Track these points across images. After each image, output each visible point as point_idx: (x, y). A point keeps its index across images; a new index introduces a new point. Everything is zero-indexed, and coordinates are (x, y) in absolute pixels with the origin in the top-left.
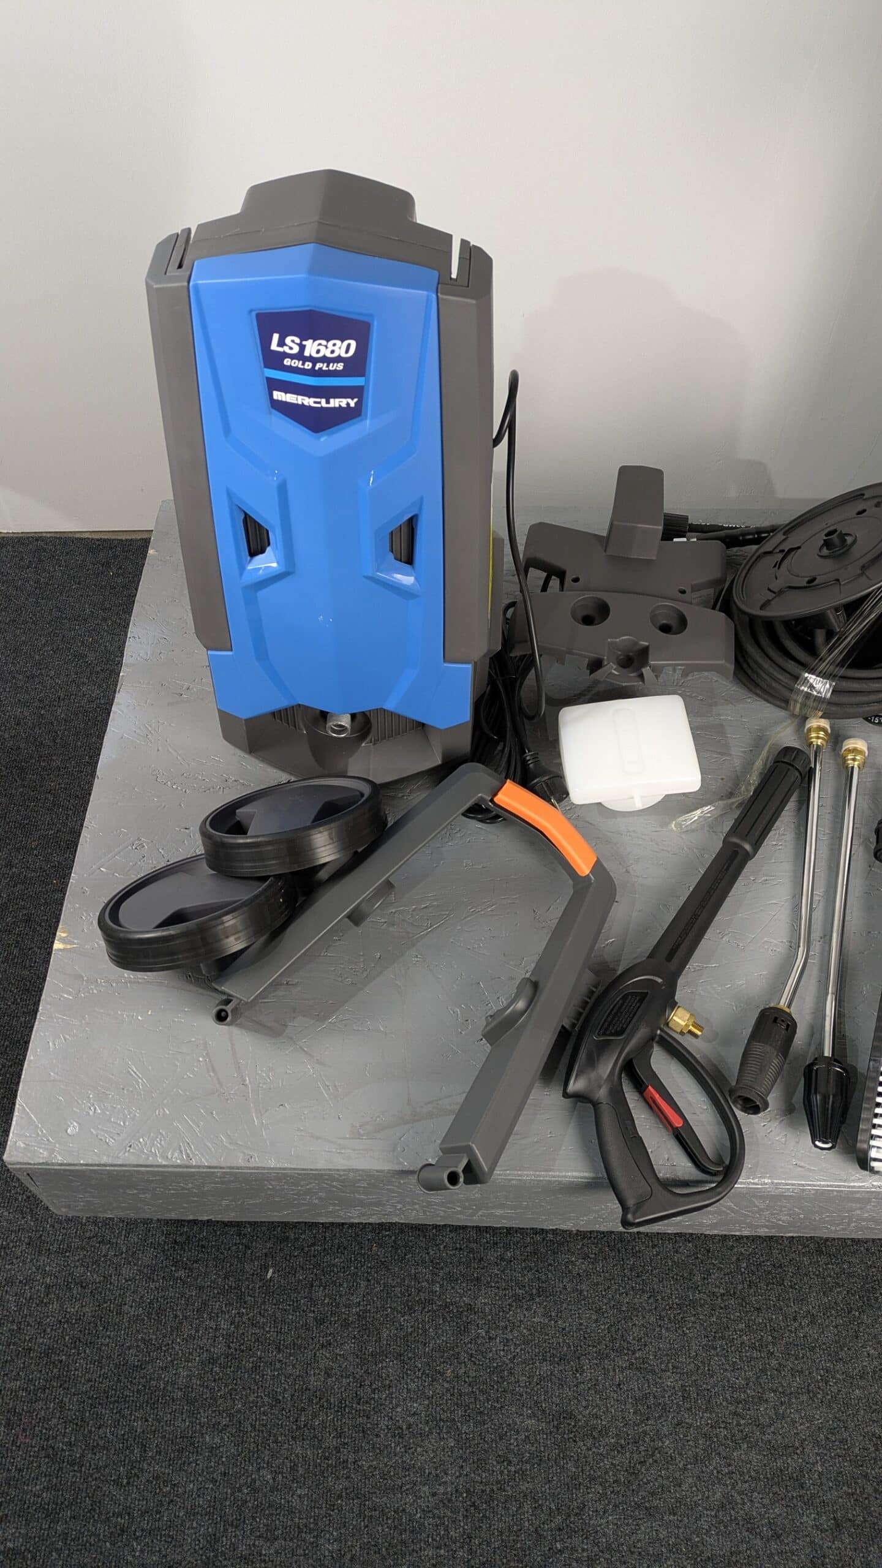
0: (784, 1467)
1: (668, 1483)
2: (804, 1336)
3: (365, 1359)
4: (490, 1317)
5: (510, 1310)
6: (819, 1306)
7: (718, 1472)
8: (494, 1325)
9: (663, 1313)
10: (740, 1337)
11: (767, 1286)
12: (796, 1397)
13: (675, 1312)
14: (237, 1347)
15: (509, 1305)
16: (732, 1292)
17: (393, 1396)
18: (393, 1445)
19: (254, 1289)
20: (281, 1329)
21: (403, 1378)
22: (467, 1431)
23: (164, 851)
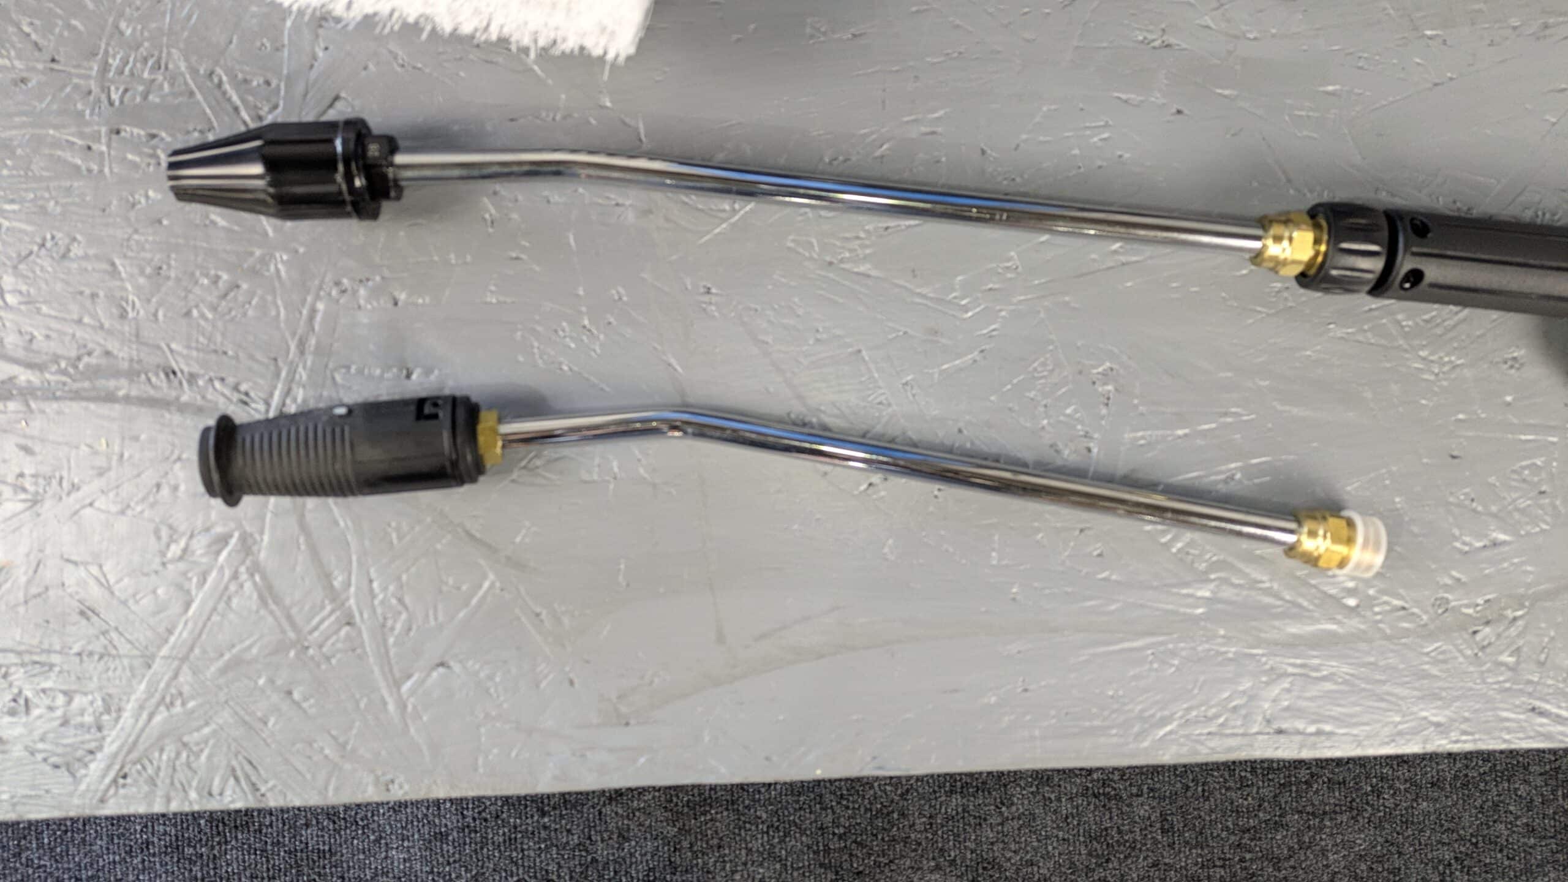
23: (35, 30)
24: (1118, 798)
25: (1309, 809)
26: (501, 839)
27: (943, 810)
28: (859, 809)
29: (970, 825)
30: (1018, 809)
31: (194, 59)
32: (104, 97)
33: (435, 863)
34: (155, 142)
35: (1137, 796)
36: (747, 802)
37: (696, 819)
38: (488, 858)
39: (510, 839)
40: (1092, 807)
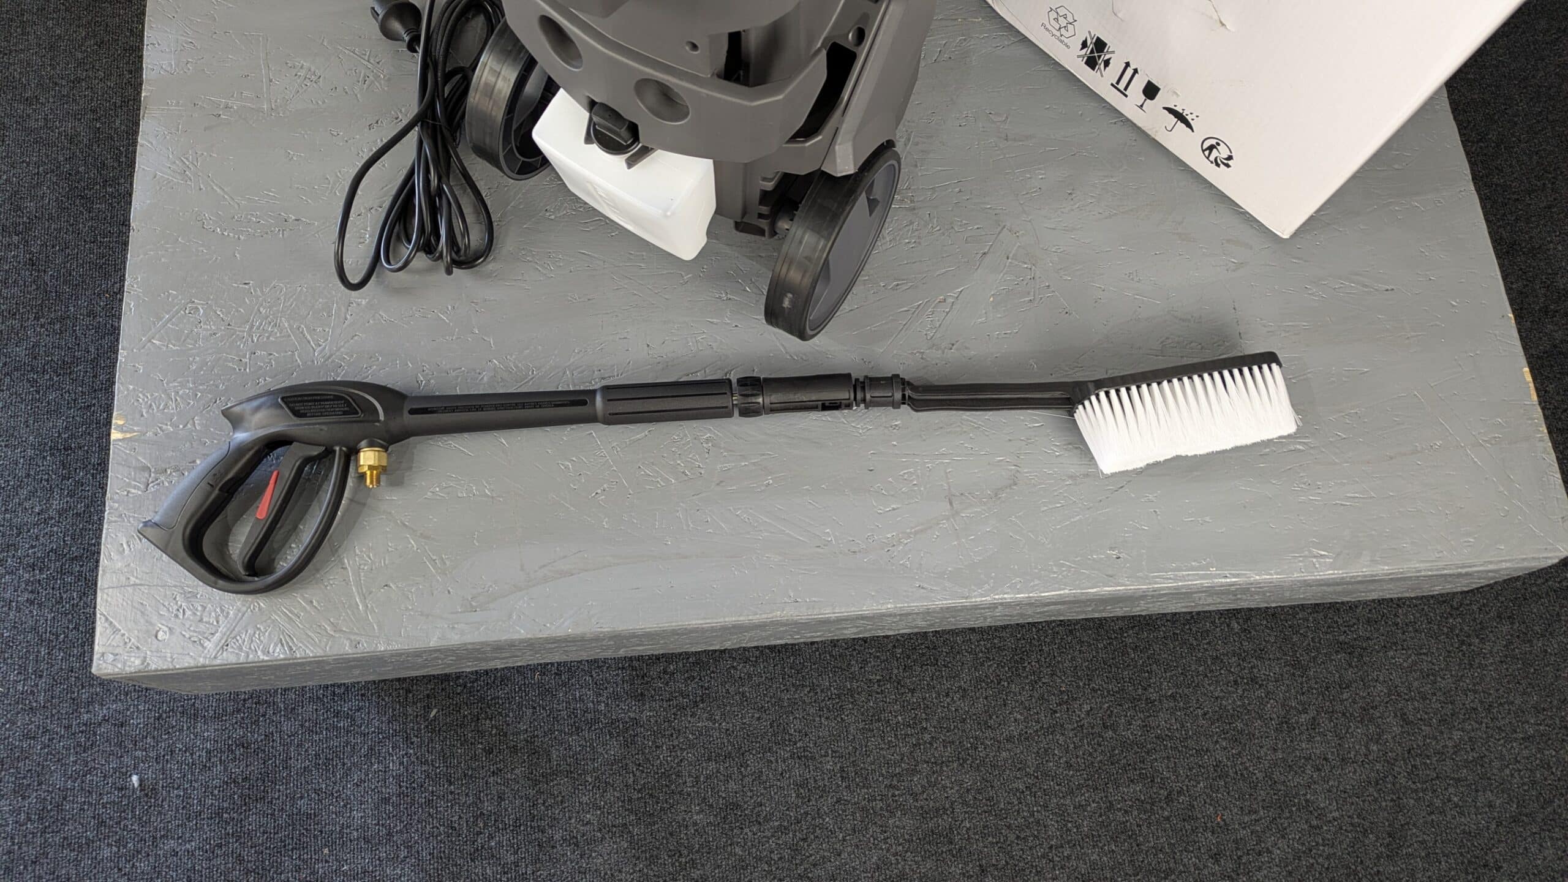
0: (935, 827)
1: (829, 854)
2: (956, 710)
3: (536, 780)
4: (655, 728)
5: (675, 719)
6: (970, 681)
7: (874, 840)
8: (659, 735)
9: (823, 704)
10: (896, 717)
11: (921, 667)
12: (947, 766)
13: (834, 702)
14: (408, 785)
15: (674, 714)
16: (888, 678)
17: (566, 810)
18: (569, 854)
19: (419, 729)
20: (450, 763)
21: (574, 793)
22: (639, 833)
23: (223, 313)
24: (813, 758)
25: (933, 760)
26: (424, 800)
27: (704, 773)
28: (650, 773)
29: (721, 781)
30: (751, 769)
31: (292, 322)
32: (250, 339)
33: (380, 818)
34: (271, 356)
35: (825, 756)
36: (579, 772)
37: (547, 784)
38: (415, 813)
39: (429, 801)
40: (797, 765)
